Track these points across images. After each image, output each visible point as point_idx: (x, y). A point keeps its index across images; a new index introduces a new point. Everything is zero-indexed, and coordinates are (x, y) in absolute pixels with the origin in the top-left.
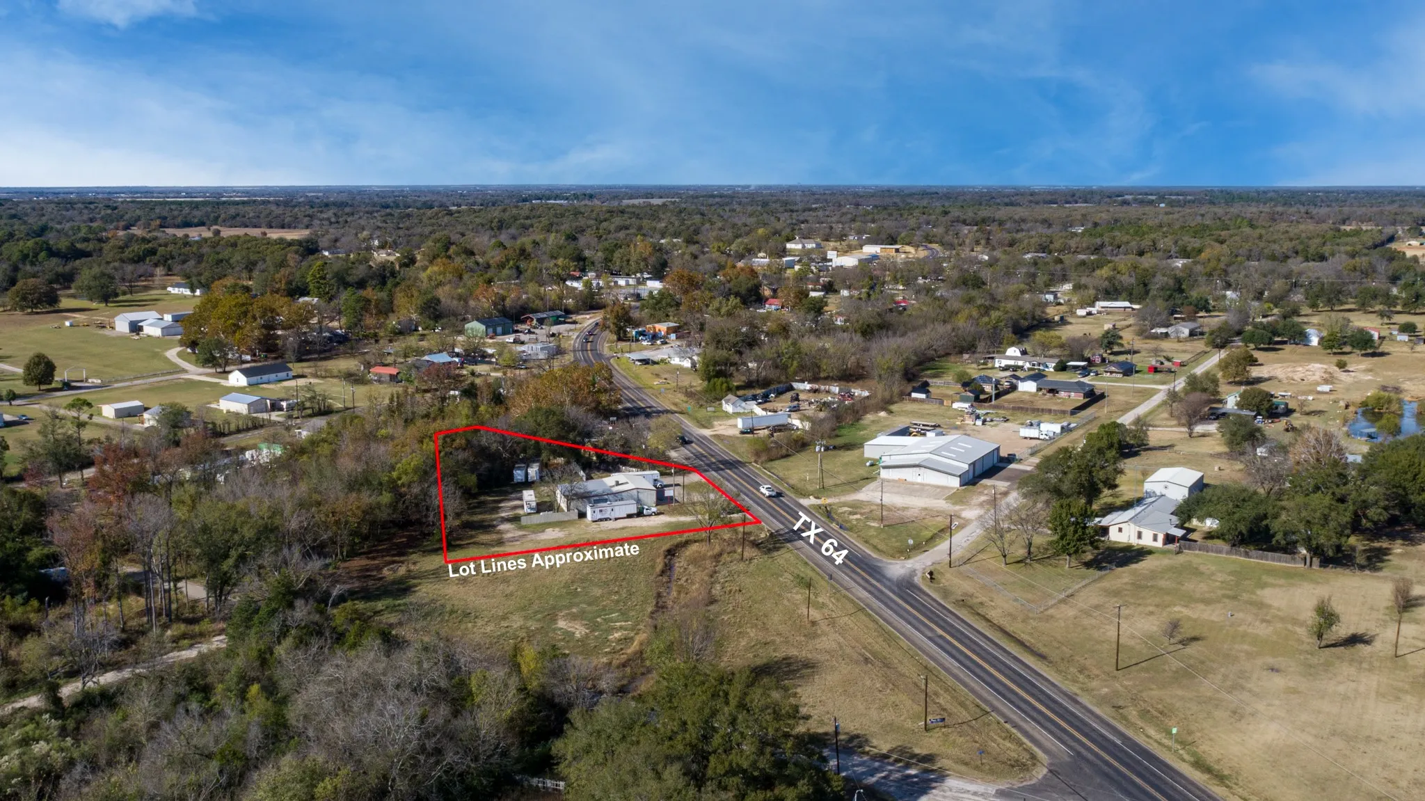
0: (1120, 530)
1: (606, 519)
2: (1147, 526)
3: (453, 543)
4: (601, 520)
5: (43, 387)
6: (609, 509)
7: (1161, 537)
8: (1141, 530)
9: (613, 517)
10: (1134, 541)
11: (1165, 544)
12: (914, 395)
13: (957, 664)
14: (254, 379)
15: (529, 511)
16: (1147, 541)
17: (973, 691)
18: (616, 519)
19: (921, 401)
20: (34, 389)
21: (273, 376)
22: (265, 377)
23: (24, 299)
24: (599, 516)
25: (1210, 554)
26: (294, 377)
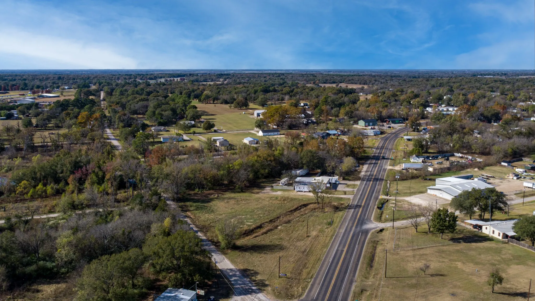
0: (486, 228)
1: (301, 191)
2: (498, 229)
3: (243, 191)
4: (299, 191)
5: (208, 131)
6: (302, 188)
7: (501, 234)
8: (494, 230)
9: (304, 191)
10: (491, 234)
11: (503, 238)
12: (503, 164)
13: (331, 261)
14: (265, 134)
15: (282, 185)
16: (496, 235)
17: (320, 270)
18: (305, 192)
19: (505, 166)
20: (206, 131)
21: (272, 133)
22: (270, 134)
23: (238, 104)
24: (299, 190)
25: (520, 246)
26: (280, 134)
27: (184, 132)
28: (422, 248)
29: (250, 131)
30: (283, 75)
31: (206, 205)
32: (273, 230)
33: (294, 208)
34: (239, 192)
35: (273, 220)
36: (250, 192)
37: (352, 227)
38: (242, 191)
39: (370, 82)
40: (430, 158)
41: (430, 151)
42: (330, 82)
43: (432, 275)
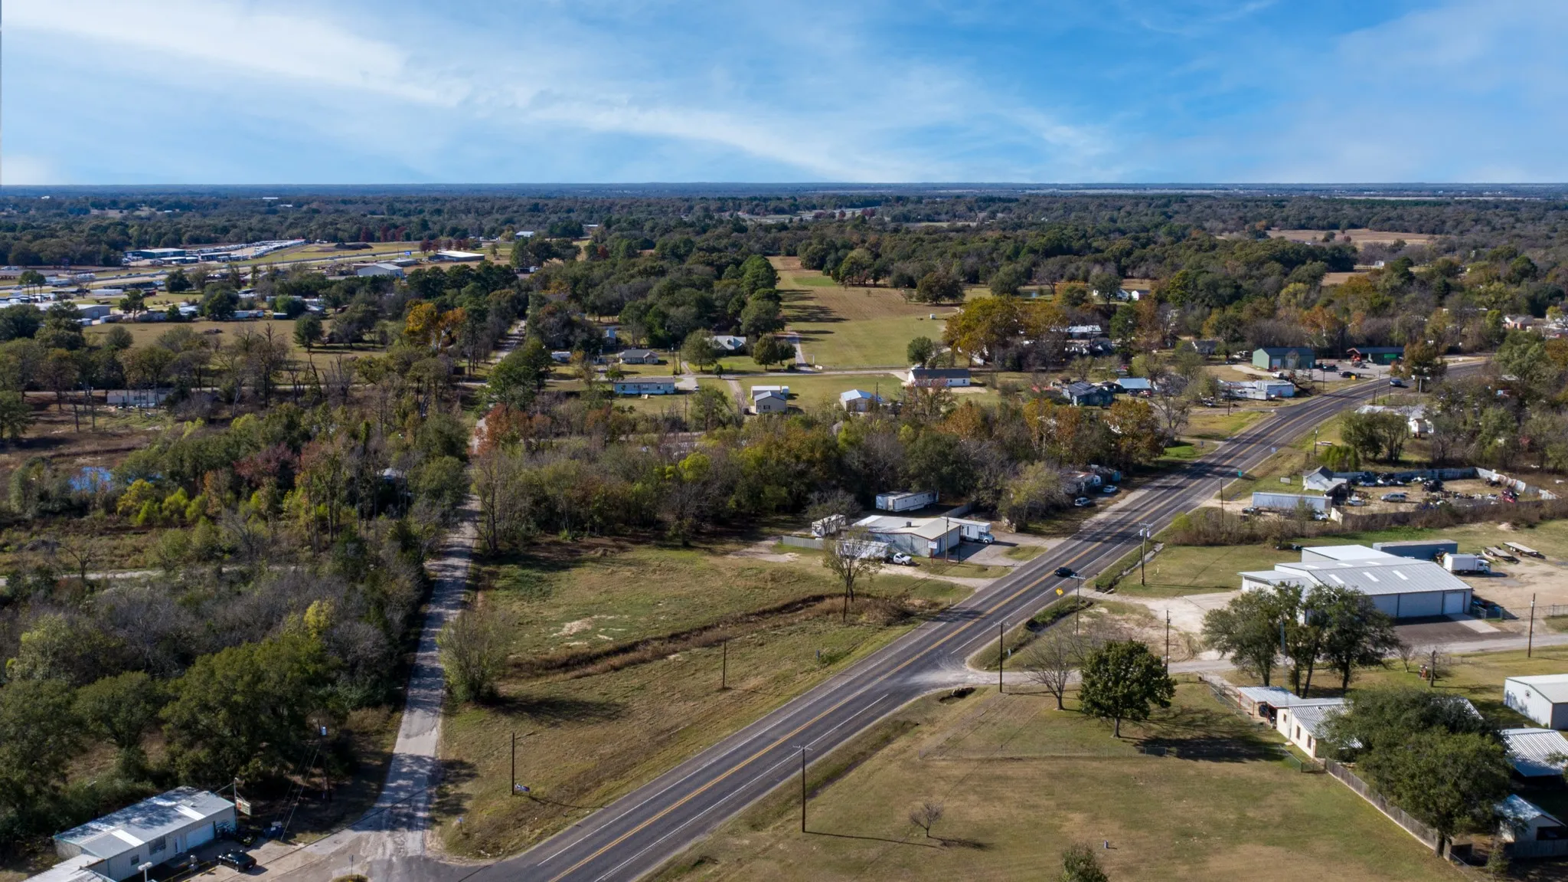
0: (1285, 717)
3: (691, 543)
5: (763, 368)
7: (1313, 742)
8: (1300, 725)
10: (1294, 739)
15: (815, 535)
16: (1303, 744)
17: (647, 788)
20: (760, 367)
23: (930, 290)
25: (1350, 787)
26: (973, 384)
27: (698, 368)
28: (1020, 759)
29: (893, 372)
30: (1182, 201)
31: (545, 576)
32: (650, 661)
33: (780, 604)
34: (676, 548)
35: (683, 633)
36: (705, 549)
37: (885, 672)
38: (687, 546)
39: (1456, 227)
40: (1380, 482)
41: (1405, 456)
42: (1321, 223)
43: (946, 843)
